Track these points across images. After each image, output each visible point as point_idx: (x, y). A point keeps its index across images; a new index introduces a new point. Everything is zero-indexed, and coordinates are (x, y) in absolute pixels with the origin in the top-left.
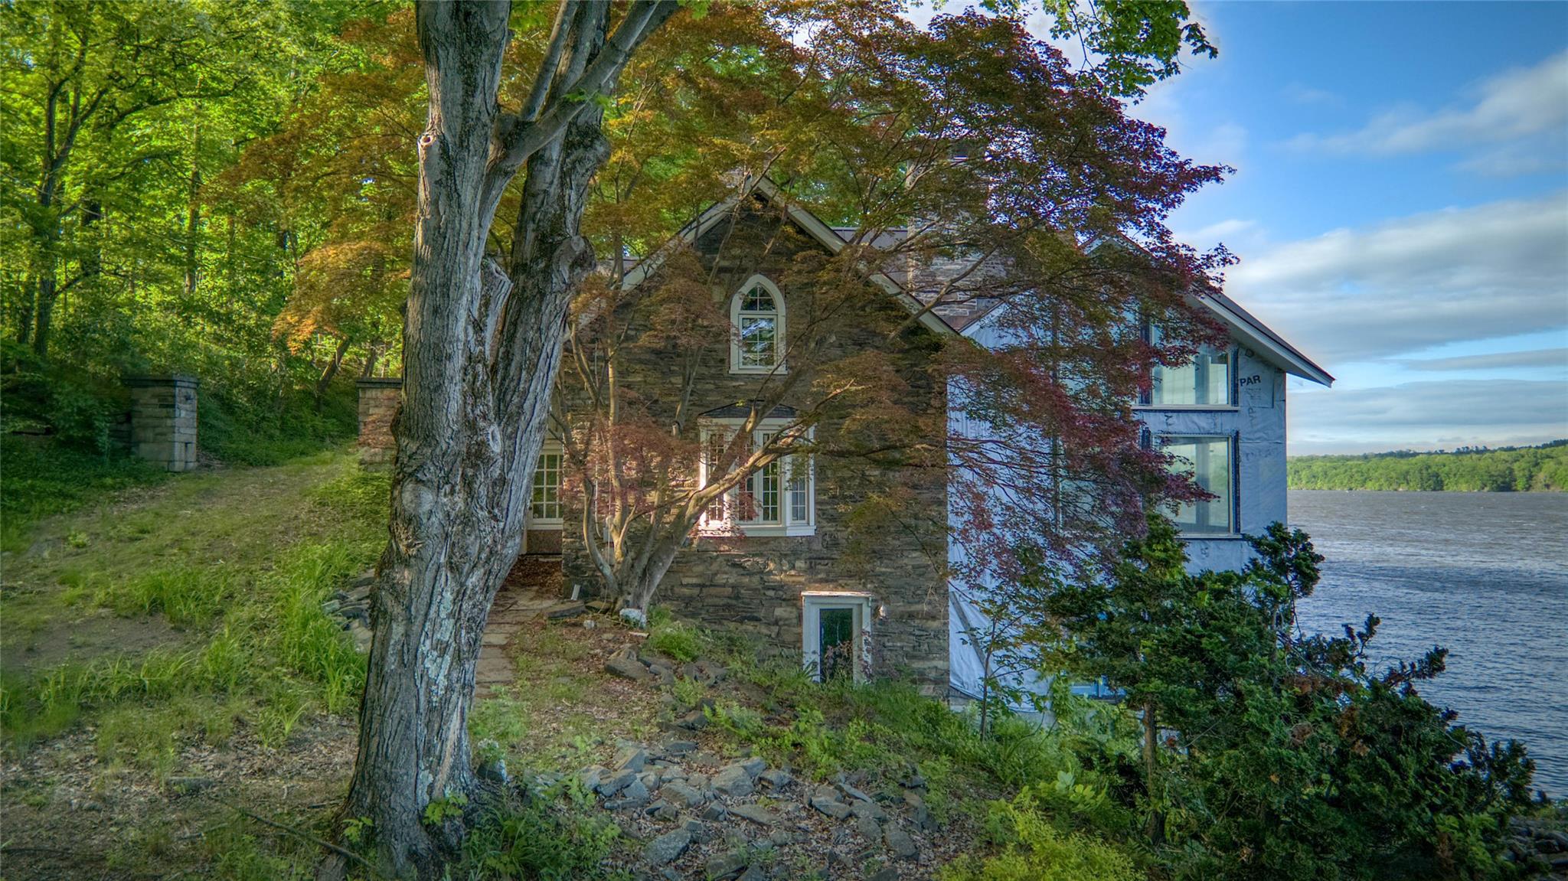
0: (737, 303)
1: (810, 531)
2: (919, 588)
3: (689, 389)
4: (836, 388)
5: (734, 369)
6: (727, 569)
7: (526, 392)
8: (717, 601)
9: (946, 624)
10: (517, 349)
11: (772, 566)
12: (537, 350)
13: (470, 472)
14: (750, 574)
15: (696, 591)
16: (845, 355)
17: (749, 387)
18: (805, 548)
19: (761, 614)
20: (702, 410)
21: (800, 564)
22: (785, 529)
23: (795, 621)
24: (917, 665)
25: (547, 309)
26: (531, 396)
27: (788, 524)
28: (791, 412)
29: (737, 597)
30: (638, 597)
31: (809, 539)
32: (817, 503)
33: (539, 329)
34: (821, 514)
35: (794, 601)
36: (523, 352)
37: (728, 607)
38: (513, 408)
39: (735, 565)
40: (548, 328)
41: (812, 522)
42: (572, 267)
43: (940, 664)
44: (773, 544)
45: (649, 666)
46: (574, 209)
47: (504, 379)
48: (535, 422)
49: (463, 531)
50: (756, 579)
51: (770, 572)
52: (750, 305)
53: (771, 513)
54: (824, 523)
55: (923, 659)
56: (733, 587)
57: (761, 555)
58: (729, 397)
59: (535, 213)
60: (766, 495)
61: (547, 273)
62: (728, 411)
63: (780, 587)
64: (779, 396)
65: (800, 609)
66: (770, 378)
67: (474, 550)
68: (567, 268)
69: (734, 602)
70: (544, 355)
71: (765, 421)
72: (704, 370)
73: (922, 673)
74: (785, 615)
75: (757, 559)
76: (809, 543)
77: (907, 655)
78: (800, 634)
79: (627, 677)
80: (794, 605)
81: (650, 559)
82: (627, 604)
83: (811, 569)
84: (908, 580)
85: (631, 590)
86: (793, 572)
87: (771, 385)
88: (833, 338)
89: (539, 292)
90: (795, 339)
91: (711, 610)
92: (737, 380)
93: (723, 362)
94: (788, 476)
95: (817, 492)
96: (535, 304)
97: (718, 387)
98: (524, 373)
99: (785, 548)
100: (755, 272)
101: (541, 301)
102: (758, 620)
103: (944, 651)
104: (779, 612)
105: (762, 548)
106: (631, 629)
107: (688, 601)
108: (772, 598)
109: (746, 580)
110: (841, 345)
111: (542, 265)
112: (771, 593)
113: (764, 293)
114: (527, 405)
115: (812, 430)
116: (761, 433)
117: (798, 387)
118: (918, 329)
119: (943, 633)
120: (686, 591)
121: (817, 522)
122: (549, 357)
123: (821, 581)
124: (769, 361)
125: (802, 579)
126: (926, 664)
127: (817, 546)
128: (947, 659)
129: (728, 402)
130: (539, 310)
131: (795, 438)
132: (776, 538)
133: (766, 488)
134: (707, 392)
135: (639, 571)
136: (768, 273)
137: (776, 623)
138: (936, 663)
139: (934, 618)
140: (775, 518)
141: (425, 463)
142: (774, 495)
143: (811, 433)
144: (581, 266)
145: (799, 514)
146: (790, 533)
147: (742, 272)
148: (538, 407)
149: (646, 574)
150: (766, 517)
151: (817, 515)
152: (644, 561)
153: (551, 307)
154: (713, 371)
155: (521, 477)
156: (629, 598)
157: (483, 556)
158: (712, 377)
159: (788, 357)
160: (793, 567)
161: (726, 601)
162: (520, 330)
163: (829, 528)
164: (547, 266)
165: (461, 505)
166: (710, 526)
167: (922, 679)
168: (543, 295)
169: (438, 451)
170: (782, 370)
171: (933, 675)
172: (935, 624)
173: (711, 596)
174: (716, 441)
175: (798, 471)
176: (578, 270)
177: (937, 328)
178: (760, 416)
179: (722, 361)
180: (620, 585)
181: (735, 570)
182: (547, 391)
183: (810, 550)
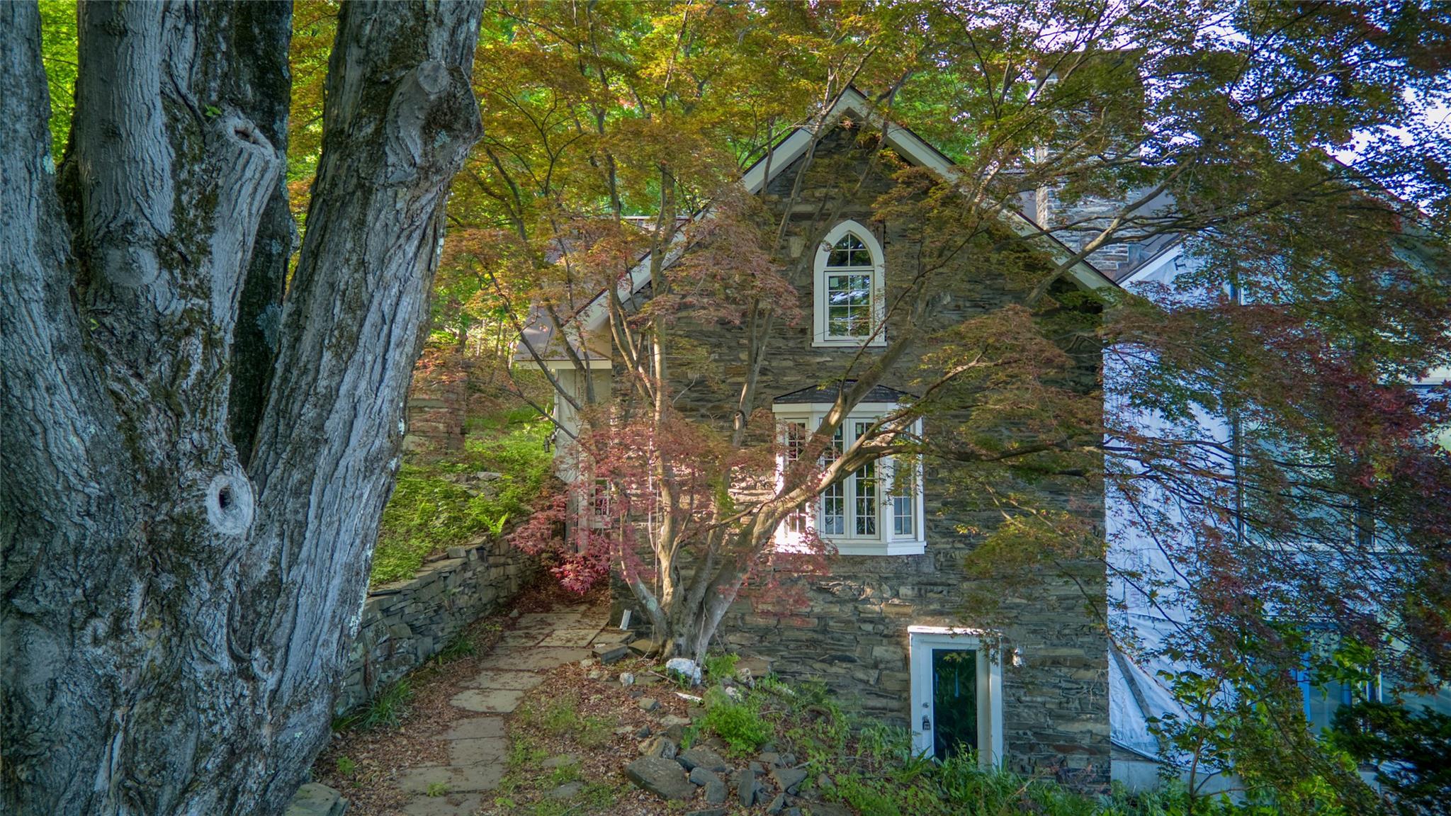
0: (822, 257)
1: (918, 548)
2: (1066, 626)
3: (757, 368)
4: (956, 365)
5: (818, 341)
6: (811, 594)
7: (331, 396)
8: (798, 634)
9: (1105, 675)
10: (315, 309)
11: (868, 591)
12: (358, 307)
13: (167, 582)
14: (841, 602)
15: (773, 622)
16: (965, 318)
17: (837, 364)
18: (912, 570)
19: (856, 653)
20: (778, 393)
21: (905, 591)
22: (886, 546)
23: (900, 664)
24: (1063, 727)
25: (376, 223)
26: (342, 404)
27: (889, 540)
28: (892, 396)
29: (825, 631)
30: (693, 639)
31: (916, 558)
32: (926, 512)
33: (362, 263)
34: (931, 526)
35: (897, 638)
36: (329, 309)
37: (813, 643)
38: (302, 431)
39: (821, 590)
40: (383, 262)
41: (921, 536)
42: (428, 130)
43: (1098, 728)
44: (869, 565)
45: (689, 769)
46: (449, 21)
47: (288, 370)
48: (355, 457)
49: (156, 713)
50: (848, 608)
51: (867, 600)
52: (838, 259)
53: (867, 526)
54: (937, 538)
55: (1073, 719)
56: (819, 618)
57: (854, 577)
58: (814, 376)
59: (360, 27)
60: (860, 502)
61: (377, 144)
62: (808, 394)
63: (880, 619)
64: (875, 377)
65: (905, 649)
66: (865, 350)
67: (183, 756)
68: (415, 133)
69: (821, 637)
70: (373, 317)
71: (860, 407)
72: (780, 343)
73: (1071, 738)
74: (888, 656)
75: (848, 582)
76: (918, 564)
77: (1050, 713)
78: (907, 682)
79: (655, 792)
80: (898, 643)
81: (708, 589)
82: (679, 652)
83: (920, 597)
84: (1052, 615)
85: (684, 631)
86: (896, 601)
87: (865, 360)
88: (947, 299)
89: (360, 186)
90: (897, 299)
91: (792, 646)
92: (822, 355)
93: (805, 331)
94: (889, 483)
95: (927, 498)
96: (354, 211)
97: (798, 364)
98: (327, 355)
99: (885, 570)
100: (844, 217)
101: (365, 204)
102: (851, 660)
103: (1102, 711)
104: (879, 651)
105: (856, 569)
106: (679, 689)
107: (764, 633)
108: (868, 634)
109: (836, 609)
110: (958, 308)
111: (369, 130)
112: (868, 627)
113: (856, 242)
114: (334, 424)
115: (919, 423)
116: (853, 422)
117: (902, 363)
118: (1063, 285)
119: (1102, 688)
120: (761, 621)
121: (927, 536)
122: (388, 320)
123: (935, 613)
124: (861, 329)
125: (909, 610)
126: (1075, 727)
127: (928, 568)
128: (1106, 720)
129: (810, 382)
130: (362, 223)
131: (897, 433)
132: (873, 558)
133: (860, 492)
134: (784, 371)
135: (694, 606)
136: (862, 218)
137: (875, 666)
138: (1090, 726)
139: (1087, 666)
140: (870, 532)
141: (32, 572)
142: (870, 502)
143: (918, 427)
144: (448, 128)
145: (902, 526)
146: (892, 551)
147: (827, 219)
148: (360, 425)
149: (703, 609)
150: (861, 531)
151: (927, 528)
152: (701, 592)
153: (387, 215)
154: (791, 344)
155: (325, 574)
156: (682, 641)
157: (211, 764)
158: (792, 352)
159: (889, 324)
160: (897, 595)
161: (810, 635)
162: (325, 265)
163: (943, 544)
164: (378, 132)
165: (155, 652)
166: (787, 540)
167: (1070, 746)
168: (367, 191)
169: (57, 545)
170: (880, 341)
171: (1086, 742)
172: (1089, 674)
173: (792, 628)
174: (796, 432)
175: (902, 476)
176: (443, 137)
177: (1090, 281)
178: (849, 403)
179: (803, 331)
180: (670, 624)
181: (821, 597)
182: (385, 392)
183: (918, 573)
